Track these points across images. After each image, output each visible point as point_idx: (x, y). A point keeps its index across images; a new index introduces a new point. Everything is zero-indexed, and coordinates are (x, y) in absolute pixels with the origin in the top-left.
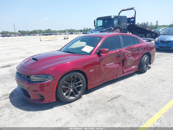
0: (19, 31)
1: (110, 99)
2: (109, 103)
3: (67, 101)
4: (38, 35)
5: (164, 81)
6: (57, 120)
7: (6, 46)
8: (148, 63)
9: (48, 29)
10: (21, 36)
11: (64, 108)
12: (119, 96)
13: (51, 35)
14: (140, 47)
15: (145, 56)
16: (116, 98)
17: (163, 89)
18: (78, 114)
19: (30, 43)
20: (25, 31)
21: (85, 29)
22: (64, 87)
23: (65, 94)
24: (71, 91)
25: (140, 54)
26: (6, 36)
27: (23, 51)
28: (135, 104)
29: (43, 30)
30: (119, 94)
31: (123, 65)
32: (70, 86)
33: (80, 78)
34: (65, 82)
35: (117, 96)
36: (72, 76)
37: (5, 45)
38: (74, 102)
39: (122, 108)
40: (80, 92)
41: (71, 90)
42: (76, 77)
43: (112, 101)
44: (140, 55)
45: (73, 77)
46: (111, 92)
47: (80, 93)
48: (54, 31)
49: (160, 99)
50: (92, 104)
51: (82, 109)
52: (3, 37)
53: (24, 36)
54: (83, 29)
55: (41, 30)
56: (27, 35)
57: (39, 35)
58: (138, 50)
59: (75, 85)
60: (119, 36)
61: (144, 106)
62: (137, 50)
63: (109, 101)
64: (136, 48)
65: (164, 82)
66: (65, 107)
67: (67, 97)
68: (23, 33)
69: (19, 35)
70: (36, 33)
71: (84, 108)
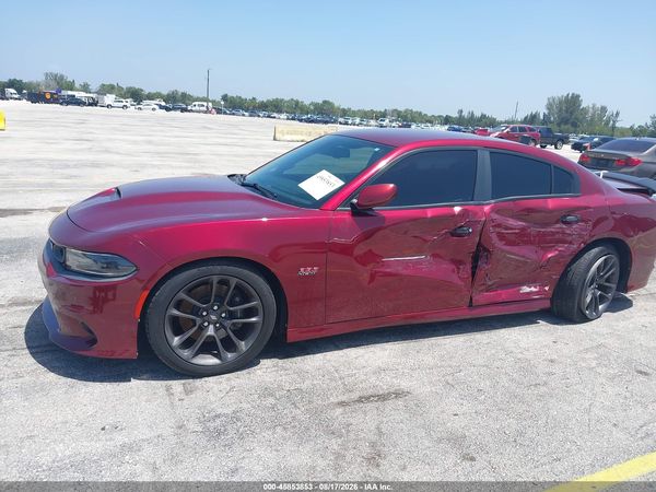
0: (225, 98)
1: (355, 396)
2: (339, 411)
3: (182, 369)
4: (284, 116)
5: (646, 374)
6: (103, 429)
7: (150, 142)
8: (614, 286)
9: (325, 102)
10: (225, 113)
11: (162, 391)
12: (398, 394)
13: (326, 122)
14: (572, 211)
15: (595, 251)
16: (383, 398)
17: (612, 409)
18: (192, 426)
19: (235, 140)
20: (243, 97)
21: (465, 114)
22: (176, 312)
23: (176, 341)
24: (209, 333)
25: (569, 239)
26: (174, 109)
27: (192, 164)
28: (440, 440)
29: (307, 103)
30: (404, 384)
31: (473, 274)
32: (205, 314)
33: (251, 290)
34: (182, 295)
35: (392, 390)
36: (215, 279)
37: (150, 138)
38: (211, 378)
39: (373, 445)
40: (243, 346)
41: (211, 331)
42: (234, 282)
43: (358, 406)
44: (571, 243)
45: (223, 282)
46: (379, 371)
47: (244, 349)
48: (344, 110)
49: (568, 445)
50: (271, 400)
51: (219, 411)
52: (167, 109)
53: (234, 114)
54: (455, 115)
55: (297, 102)
56: (246, 114)
57: (288, 119)
58: (566, 223)
59: (231, 315)
60: (476, 151)
61: (473, 459)
62: (557, 222)
63: (342, 404)
64: (551, 211)
65: (642, 378)
66: (168, 389)
67: (186, 353)
68: (233, 105)
69: (219, 111)
70: (280, 112)
71: (228, 411)
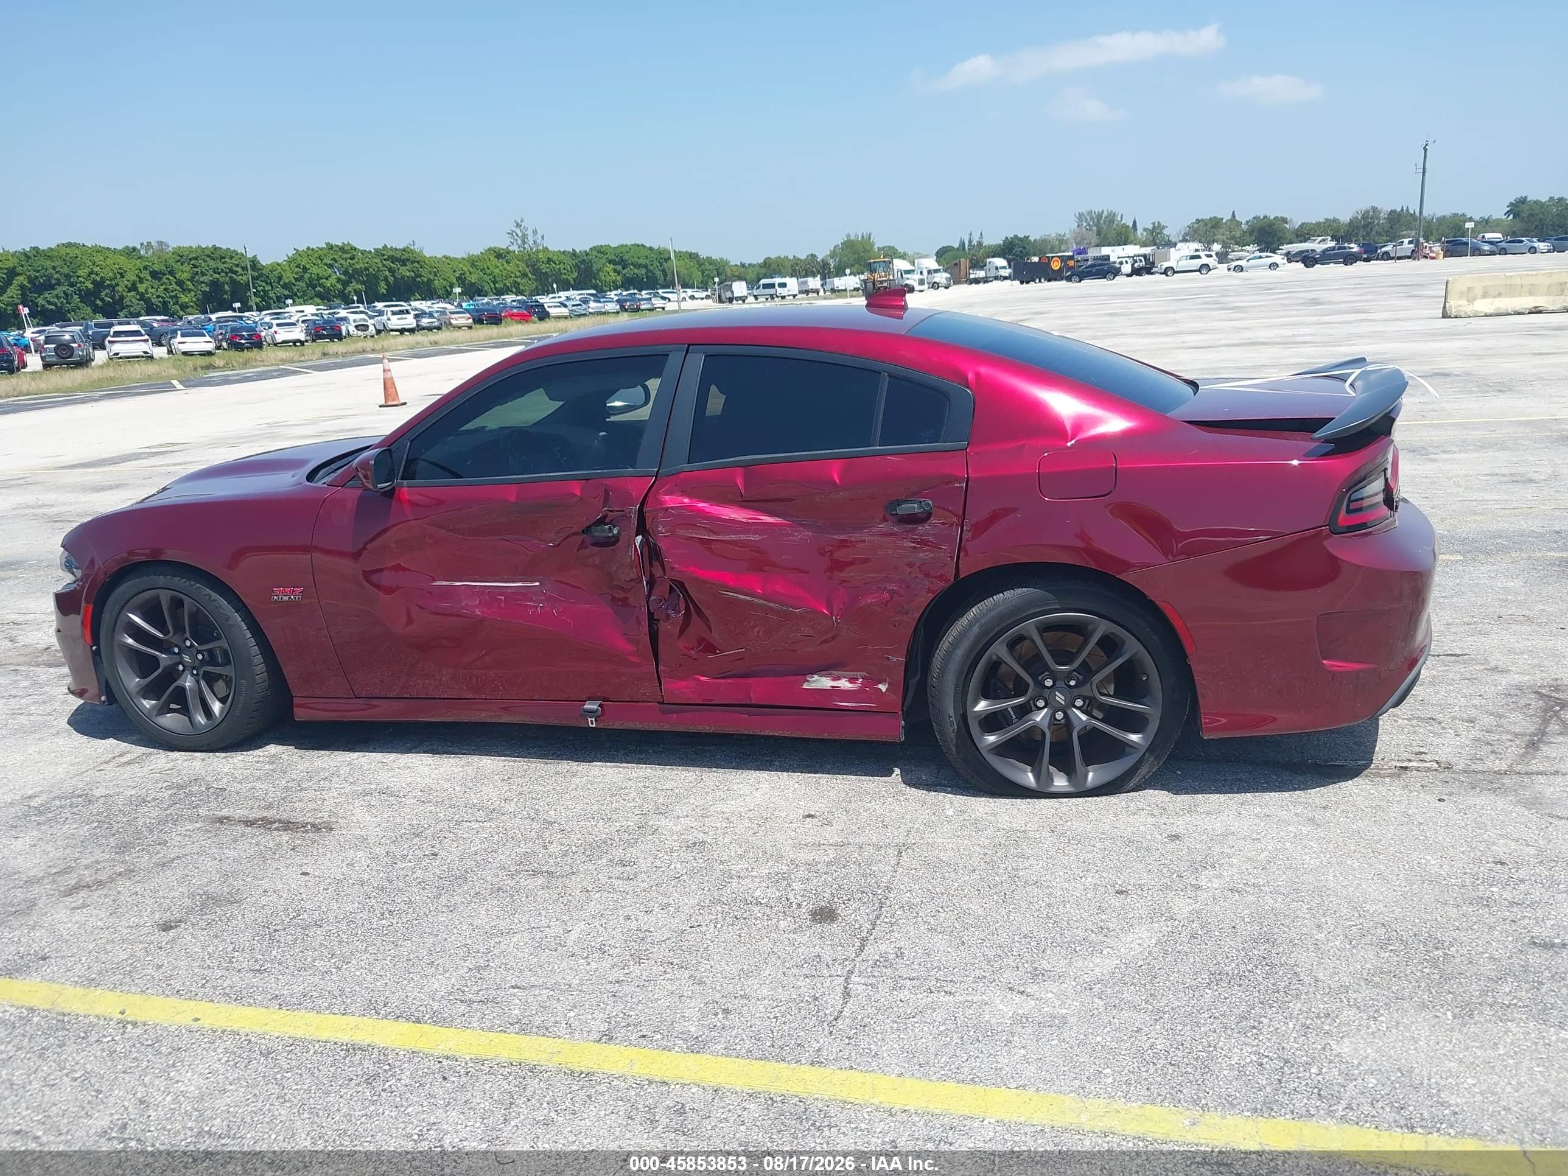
12: (313, 828)
32: (175, 650)
34: (130, 617)
36: (167, 595)
40: (217, 711)
67: (148, 705)
69: (1456, 250)
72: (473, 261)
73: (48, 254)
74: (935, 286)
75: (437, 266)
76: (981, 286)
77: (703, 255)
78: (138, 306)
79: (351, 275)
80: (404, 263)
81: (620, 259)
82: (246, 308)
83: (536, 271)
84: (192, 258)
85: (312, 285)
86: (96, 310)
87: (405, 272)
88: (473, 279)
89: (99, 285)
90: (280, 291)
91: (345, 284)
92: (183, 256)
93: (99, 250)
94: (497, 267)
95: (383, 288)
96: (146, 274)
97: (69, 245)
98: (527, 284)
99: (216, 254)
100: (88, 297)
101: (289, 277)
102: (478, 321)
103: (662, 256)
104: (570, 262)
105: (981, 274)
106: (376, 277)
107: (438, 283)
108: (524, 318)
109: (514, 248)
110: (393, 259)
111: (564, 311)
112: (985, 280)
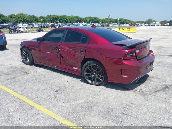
16: (26, 73)
24: (27, 58)
72: (104, 19)
73: (62, 16)
74: (158, 26)
75: (100, 20)
76: (165, 26)
77: (130, 20)
78: (70, 22)
79: (91, 20)
80: (96, 19)
81: (120, 20)
82: (79, 23)
83: (110, 21)
84: (75, 17)
85: (87, 21)
86: (66, 22)
87: (96, 20)
88: (103, 21)
89: (66, 20)
90: (83, 21)
91: (90, 21)
92: (74, 17)
93: (67, 16)
94: (106, 20)
95: (94, 22)
96: (71, 19)
97: (64, 15)
98: (109, 22)
99: (78, 17)
100: (65, 21)
101: (84, 20)
102: (102, 26)
103: (126, 20)
104: (114, 20)
105: (166, 25)
106: (93, 20)
107: (100, 22)
108: (106, 26)
109: (109, 18)
110: (95, 19)
111: (111, 26)
112: (166, 26)
